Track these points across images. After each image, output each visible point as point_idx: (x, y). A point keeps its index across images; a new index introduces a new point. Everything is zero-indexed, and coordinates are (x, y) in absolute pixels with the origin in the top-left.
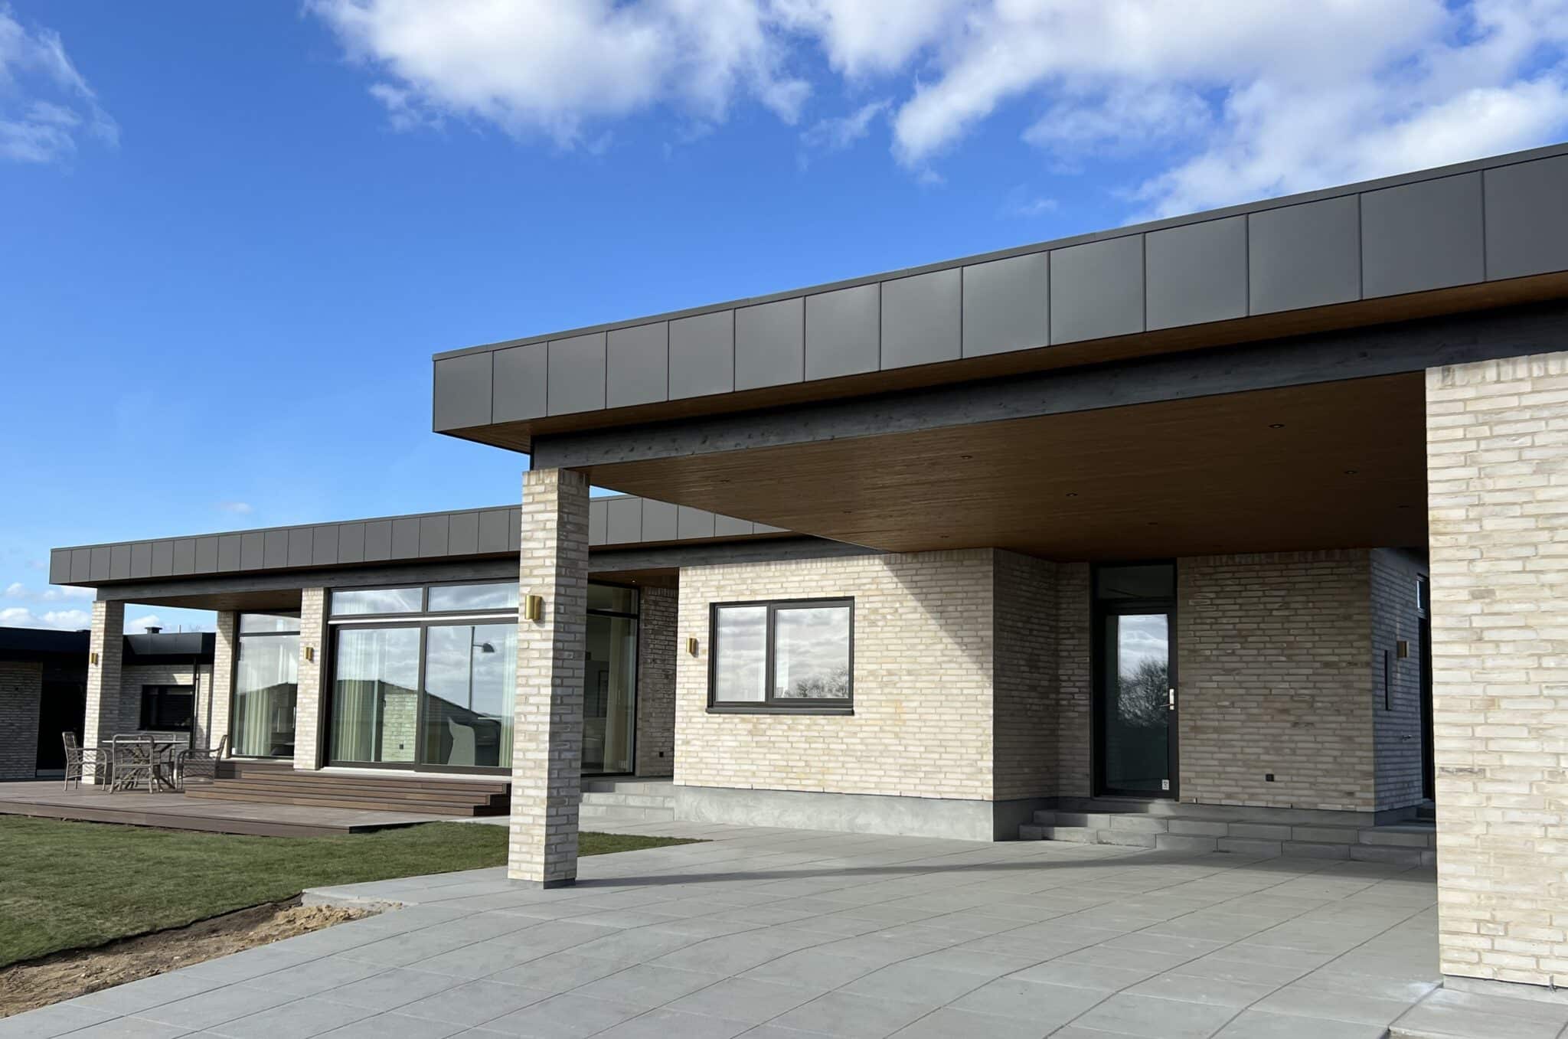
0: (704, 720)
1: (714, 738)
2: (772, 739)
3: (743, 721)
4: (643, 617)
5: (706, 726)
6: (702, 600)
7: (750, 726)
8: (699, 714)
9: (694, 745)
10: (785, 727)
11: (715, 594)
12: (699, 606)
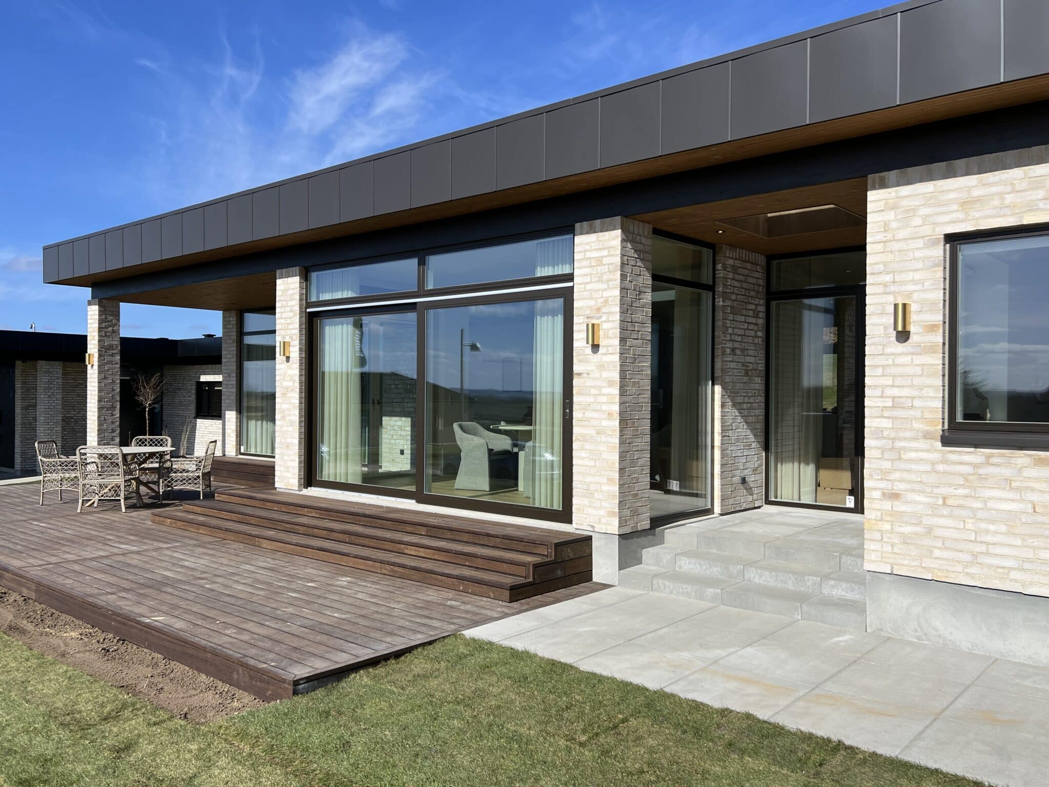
0: (936, 457)
1: (961, 491)
4: (720, 289)
5: (941, 467)
6: (927, 230)
9: (914, 502)
11: (961, 216)
12: (920, 243)
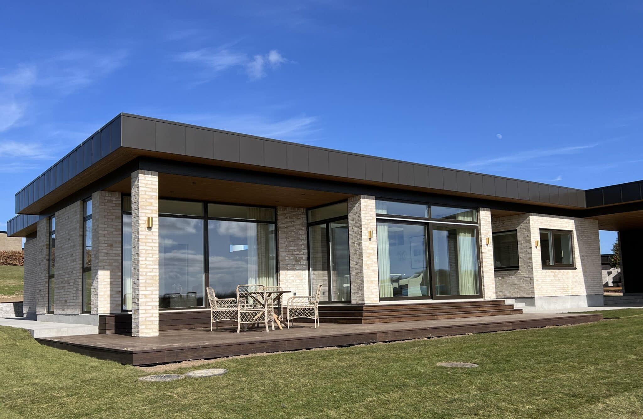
0: (541, 272)
2: (559, 278)
3: (552, 272)
5: (542, 274)
6: (537, 227)
7: (553, 274)
8: (539, 269)
9: (539, 281)
10: (562, 274)
11: (540, 225)
